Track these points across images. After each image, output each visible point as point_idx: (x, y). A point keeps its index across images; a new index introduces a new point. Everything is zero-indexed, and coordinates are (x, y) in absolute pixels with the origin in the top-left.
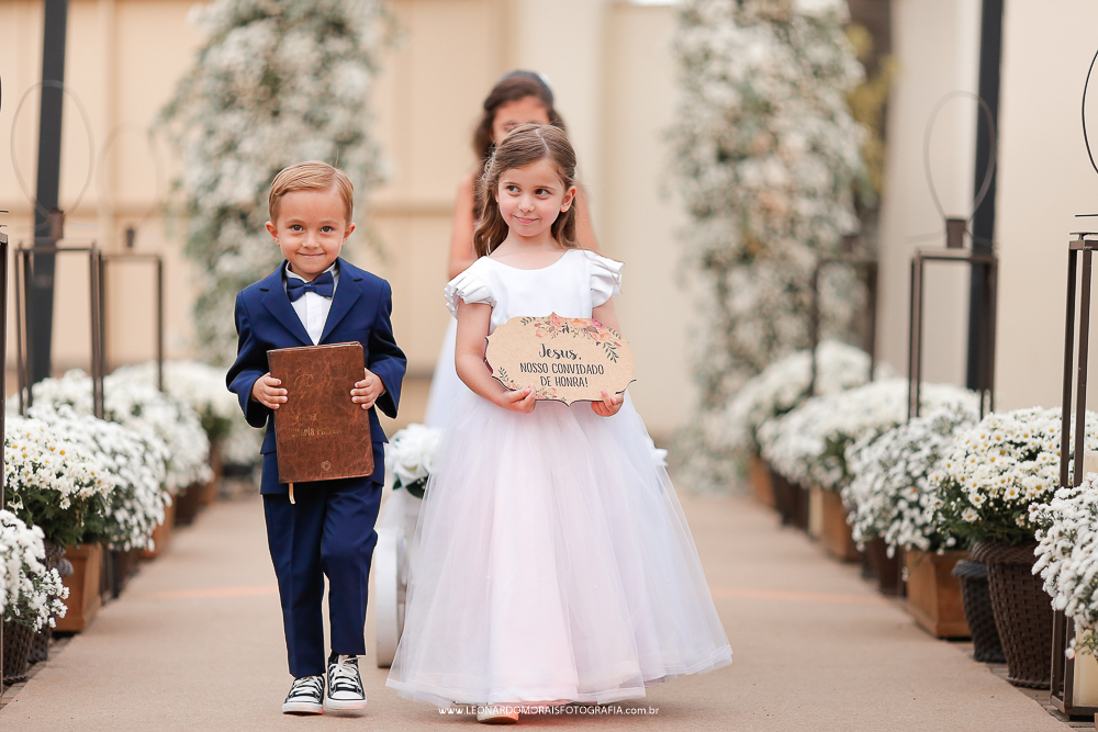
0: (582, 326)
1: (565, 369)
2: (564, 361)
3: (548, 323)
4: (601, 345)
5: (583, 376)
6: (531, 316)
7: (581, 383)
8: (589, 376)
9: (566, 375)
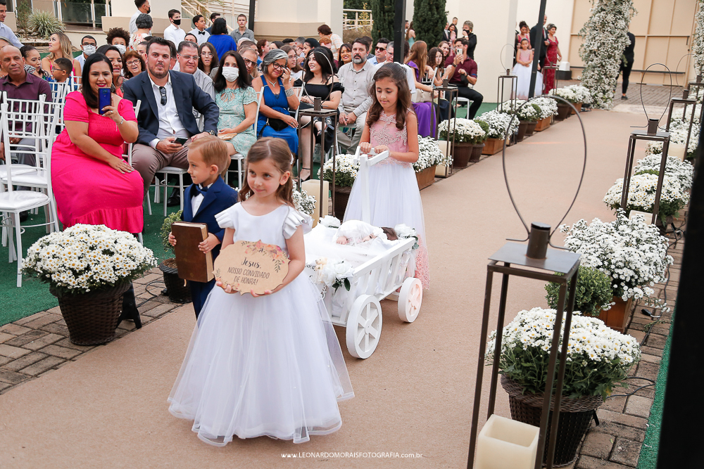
0: (270, 249)
1: (250, 273)
2: (252, 268)
3: (254, 246)
4: (275, 261)
5: (256, 278)
6: (248, 241)
7: (254, 282)
8: (260, 279)
9: (248, 277)
